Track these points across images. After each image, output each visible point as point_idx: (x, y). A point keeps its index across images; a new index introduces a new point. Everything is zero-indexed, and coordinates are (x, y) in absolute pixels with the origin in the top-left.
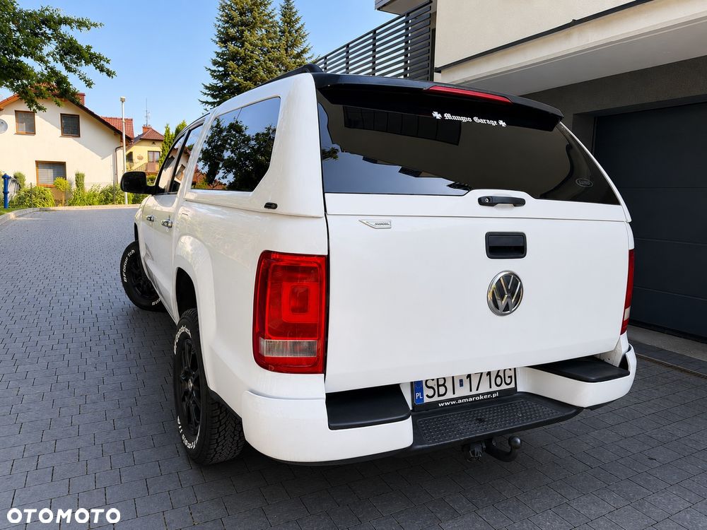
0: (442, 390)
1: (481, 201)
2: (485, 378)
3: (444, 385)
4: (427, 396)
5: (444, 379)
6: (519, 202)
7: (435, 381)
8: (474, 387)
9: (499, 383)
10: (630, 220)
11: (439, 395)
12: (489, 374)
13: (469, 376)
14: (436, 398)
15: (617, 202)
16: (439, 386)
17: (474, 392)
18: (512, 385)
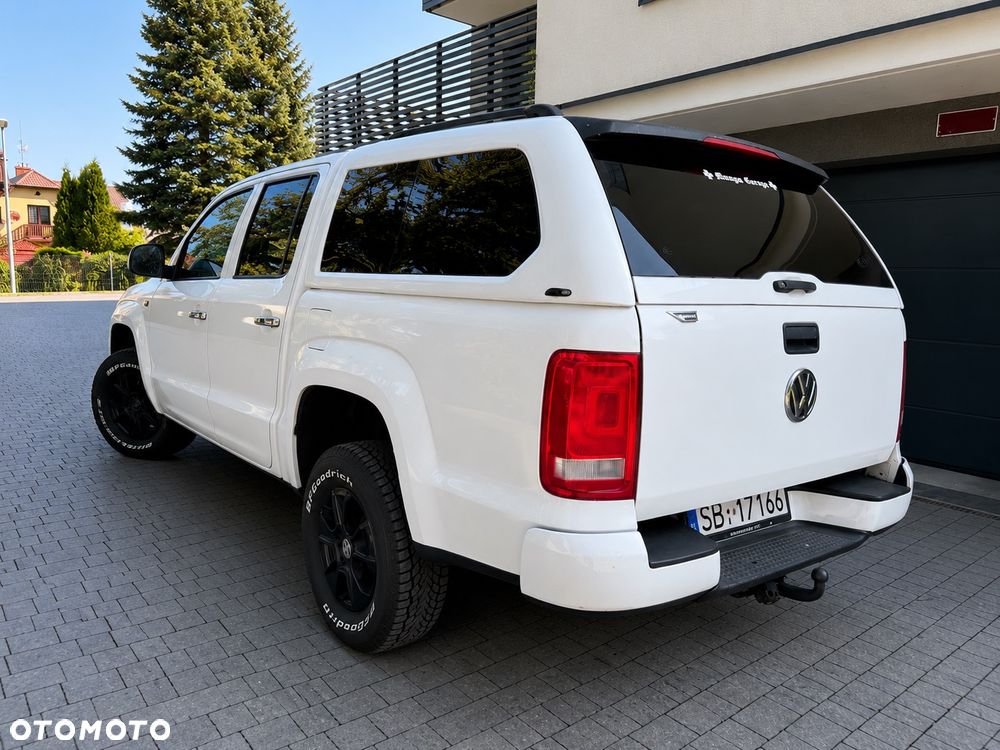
0: (719, 521)
1: (777, 287)
2: (756, 504)
3: (719, 514)
4: (704, 528)
5: (720, 505)
6: (809, 288)
7: (711, 509)
8: (746, 516)
9: (771, 509)
10: (903, 307)
11: (717, 527)
12: (759, 497)
13: (739, 502)
14: (713, 530)
15: (889, 285)
16: (715, 515)
17: (747, 522)
18: (785, 511)
